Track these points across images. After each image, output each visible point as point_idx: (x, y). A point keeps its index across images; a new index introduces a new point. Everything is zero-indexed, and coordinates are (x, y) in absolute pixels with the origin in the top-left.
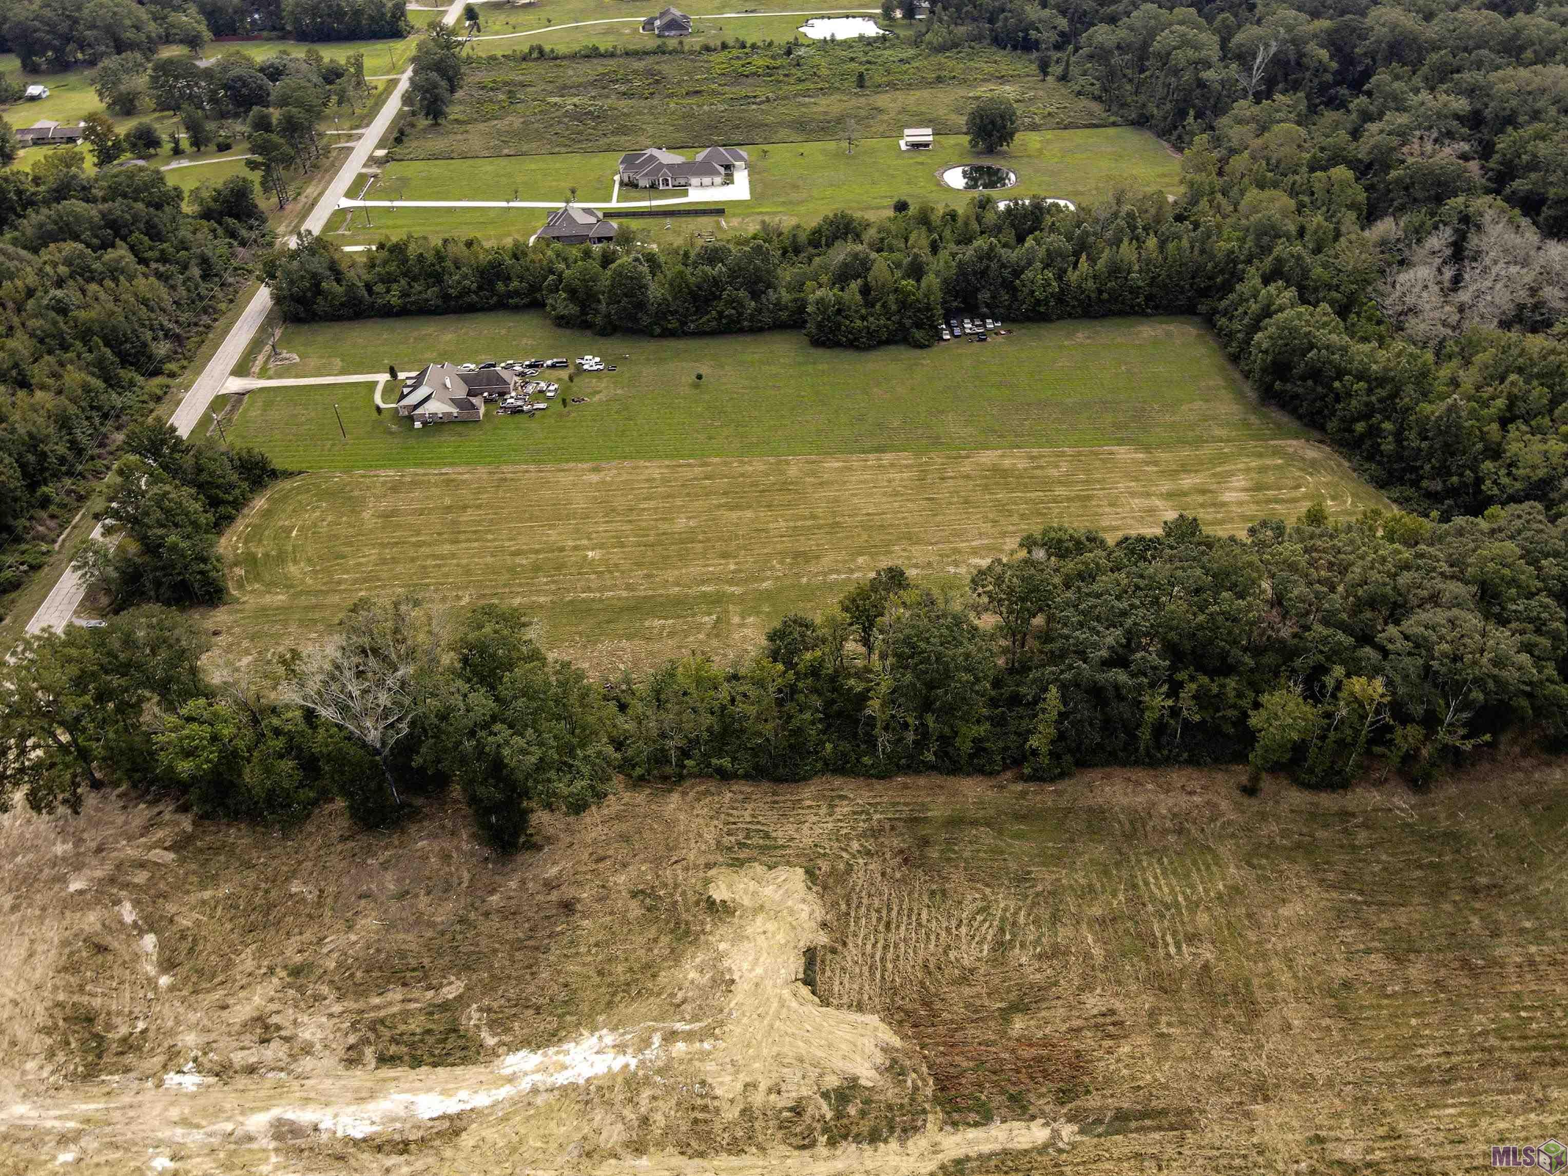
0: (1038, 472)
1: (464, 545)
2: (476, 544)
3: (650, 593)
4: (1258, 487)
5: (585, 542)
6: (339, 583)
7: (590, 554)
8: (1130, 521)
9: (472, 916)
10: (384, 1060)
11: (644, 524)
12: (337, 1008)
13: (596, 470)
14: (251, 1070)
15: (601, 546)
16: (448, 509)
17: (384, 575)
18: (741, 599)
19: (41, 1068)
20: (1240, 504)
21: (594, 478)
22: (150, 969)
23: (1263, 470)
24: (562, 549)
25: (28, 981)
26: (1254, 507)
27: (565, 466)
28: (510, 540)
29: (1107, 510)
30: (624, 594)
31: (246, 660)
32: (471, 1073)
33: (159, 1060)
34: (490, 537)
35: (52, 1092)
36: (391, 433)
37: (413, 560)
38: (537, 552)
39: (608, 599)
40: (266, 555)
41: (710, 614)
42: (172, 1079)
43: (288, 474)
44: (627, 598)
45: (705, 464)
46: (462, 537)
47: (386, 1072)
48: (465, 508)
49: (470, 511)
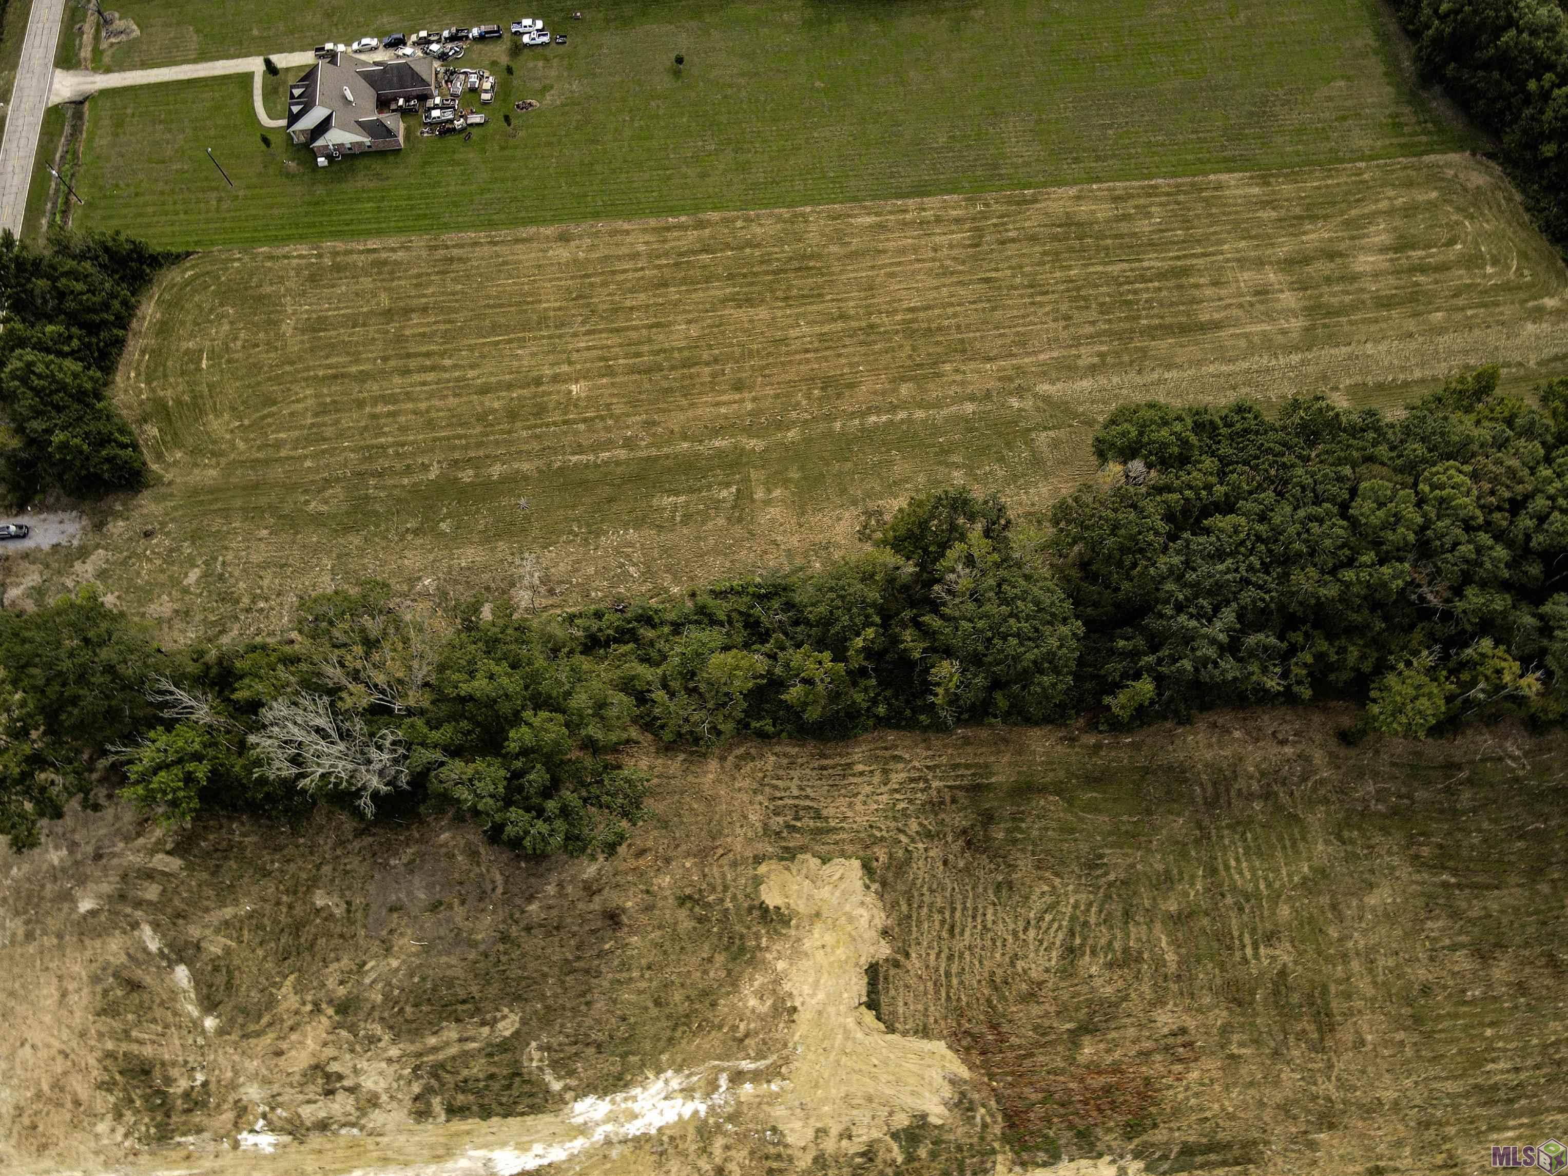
0: (1124, 227)
1: (417, 378)
2: (430, 377)
3: (654, 452)
4: (1403, 245)
5: (565, 368)
6: (278, 445)
7: (574, 388)
8: (1235, 312)
9: (514, 931)
10: (453, 1111)
11: (634, 335)
12: (394, 1052)
13: (564, 238)
14: (323, 1126)
15: (585, 375)
16: (388, 314)
17: (329, 432)
18: (763, 461)
19: (113, 1130)
20: (1376, 275)
21: (562, 253)
22: (193, 1010)
23: (1410, 211)
24: (538, 382)
25: (68, 1027)
26: (1392, 281)
27: (525, 232)
28: (472, 367)
29: (1209, 292)
30: (622, 454)
31: (194, 575)
32: (544, 1122)
33: (228, 1116)
34: (447, 362)
35: (131, 1158)
36: (289, 175)
37: (361, 404)
38: (509, 386)
39: (606, 463)
40: (179, 402)
41: (728, 485)
42: (247, 1139)
43: (176, 259)
44: (627, 462)
45: (701, 225)
46: (413, 364)
47: (458, 1125)
48: (407, 312)
49: (415, 319)
